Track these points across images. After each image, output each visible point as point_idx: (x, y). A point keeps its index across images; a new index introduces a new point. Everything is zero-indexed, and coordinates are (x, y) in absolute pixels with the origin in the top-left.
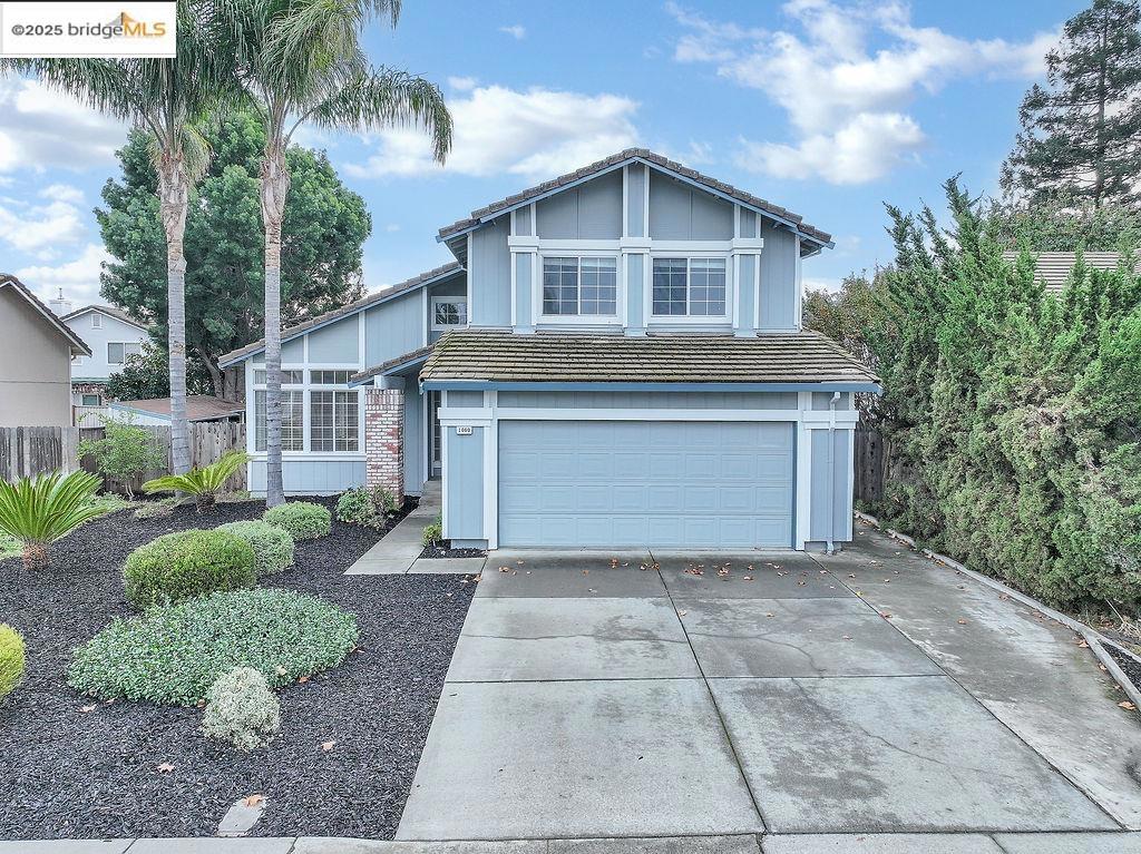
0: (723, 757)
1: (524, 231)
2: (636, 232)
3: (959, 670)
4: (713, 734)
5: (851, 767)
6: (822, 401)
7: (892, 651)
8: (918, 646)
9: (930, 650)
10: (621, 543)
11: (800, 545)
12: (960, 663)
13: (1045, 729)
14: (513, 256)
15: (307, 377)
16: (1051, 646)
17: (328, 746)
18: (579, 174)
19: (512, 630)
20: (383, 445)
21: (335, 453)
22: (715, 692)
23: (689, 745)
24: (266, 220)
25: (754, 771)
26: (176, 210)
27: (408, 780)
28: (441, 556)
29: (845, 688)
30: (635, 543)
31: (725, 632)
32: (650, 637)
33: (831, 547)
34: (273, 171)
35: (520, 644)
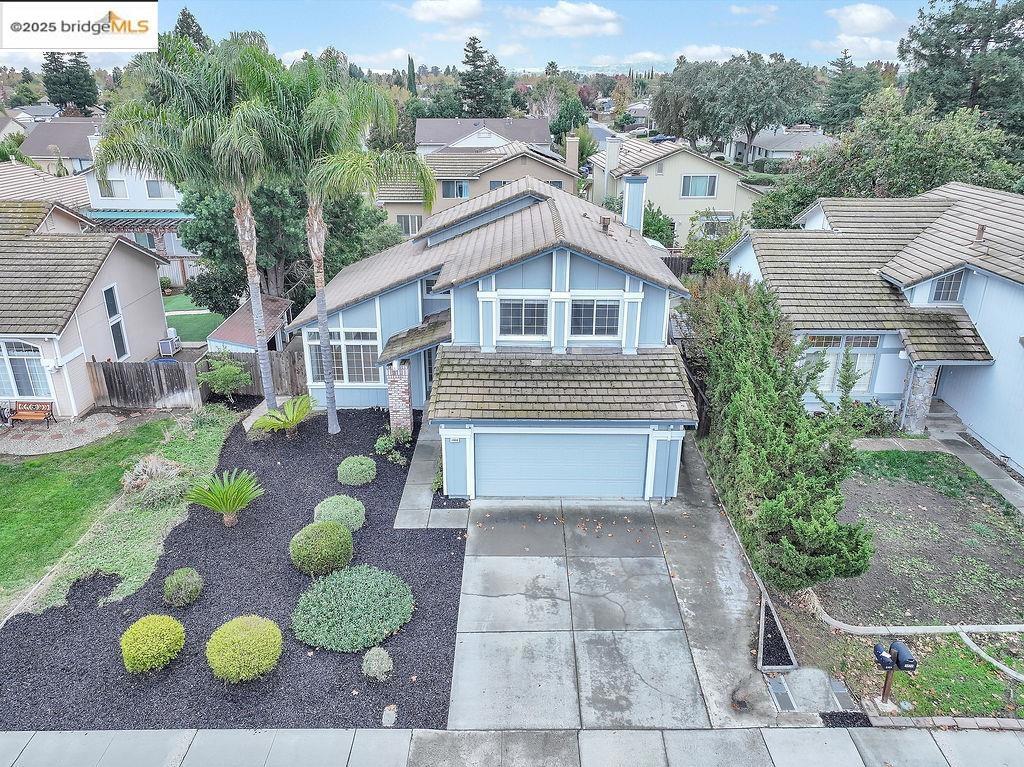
0: (572, 685)
1: (487, 289)
2: (561, 289)
3: (691, 624)
4: (570, 671)
5: (623, 693)
7: (664, 610)
8: (678, 604)
9: (684, 609)
11: (647, 498)
12: (694, 619)
13: (711, 669)
14: (481, 304)
15: (343, 336)
16: (743, 604)
17: (414, 678)
19: (486, 589)
20: (400, 398)
21: (364, 383)
22: (576, 641)
23: (560, 678)
24: (313, 257)
25: (583, 694)
26: (249, 244)
27: (448, 699)
28: (444, 507)
29: (634, 639)
31: (588, 591)
32: (552, 596)
33: (664, 500)
34: (316, 227)
35: (489, 601)
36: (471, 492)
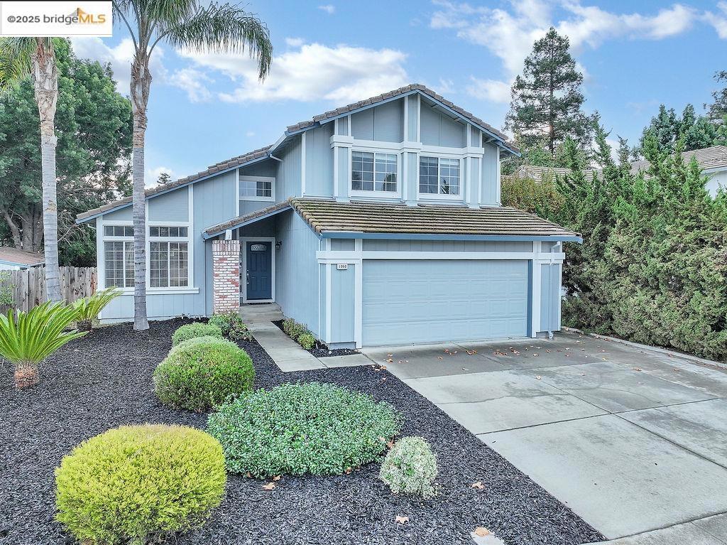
1: (344, 133)
2: (413, 139)
6: (547, 246)
10: (434, 340)
11: (534, 335)
14: (337, 149)
15: (148, 231)
17: (479, 486)
18: (372, 101)
20: (228, 280)
21: (169, 288)
28: (331, 355)
30: (444, 339)
33: (551, 335)
35: (478, 405)
36: (358, 339)
